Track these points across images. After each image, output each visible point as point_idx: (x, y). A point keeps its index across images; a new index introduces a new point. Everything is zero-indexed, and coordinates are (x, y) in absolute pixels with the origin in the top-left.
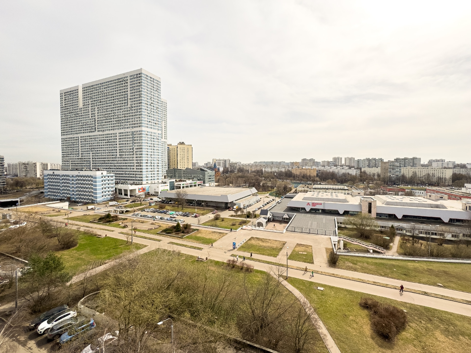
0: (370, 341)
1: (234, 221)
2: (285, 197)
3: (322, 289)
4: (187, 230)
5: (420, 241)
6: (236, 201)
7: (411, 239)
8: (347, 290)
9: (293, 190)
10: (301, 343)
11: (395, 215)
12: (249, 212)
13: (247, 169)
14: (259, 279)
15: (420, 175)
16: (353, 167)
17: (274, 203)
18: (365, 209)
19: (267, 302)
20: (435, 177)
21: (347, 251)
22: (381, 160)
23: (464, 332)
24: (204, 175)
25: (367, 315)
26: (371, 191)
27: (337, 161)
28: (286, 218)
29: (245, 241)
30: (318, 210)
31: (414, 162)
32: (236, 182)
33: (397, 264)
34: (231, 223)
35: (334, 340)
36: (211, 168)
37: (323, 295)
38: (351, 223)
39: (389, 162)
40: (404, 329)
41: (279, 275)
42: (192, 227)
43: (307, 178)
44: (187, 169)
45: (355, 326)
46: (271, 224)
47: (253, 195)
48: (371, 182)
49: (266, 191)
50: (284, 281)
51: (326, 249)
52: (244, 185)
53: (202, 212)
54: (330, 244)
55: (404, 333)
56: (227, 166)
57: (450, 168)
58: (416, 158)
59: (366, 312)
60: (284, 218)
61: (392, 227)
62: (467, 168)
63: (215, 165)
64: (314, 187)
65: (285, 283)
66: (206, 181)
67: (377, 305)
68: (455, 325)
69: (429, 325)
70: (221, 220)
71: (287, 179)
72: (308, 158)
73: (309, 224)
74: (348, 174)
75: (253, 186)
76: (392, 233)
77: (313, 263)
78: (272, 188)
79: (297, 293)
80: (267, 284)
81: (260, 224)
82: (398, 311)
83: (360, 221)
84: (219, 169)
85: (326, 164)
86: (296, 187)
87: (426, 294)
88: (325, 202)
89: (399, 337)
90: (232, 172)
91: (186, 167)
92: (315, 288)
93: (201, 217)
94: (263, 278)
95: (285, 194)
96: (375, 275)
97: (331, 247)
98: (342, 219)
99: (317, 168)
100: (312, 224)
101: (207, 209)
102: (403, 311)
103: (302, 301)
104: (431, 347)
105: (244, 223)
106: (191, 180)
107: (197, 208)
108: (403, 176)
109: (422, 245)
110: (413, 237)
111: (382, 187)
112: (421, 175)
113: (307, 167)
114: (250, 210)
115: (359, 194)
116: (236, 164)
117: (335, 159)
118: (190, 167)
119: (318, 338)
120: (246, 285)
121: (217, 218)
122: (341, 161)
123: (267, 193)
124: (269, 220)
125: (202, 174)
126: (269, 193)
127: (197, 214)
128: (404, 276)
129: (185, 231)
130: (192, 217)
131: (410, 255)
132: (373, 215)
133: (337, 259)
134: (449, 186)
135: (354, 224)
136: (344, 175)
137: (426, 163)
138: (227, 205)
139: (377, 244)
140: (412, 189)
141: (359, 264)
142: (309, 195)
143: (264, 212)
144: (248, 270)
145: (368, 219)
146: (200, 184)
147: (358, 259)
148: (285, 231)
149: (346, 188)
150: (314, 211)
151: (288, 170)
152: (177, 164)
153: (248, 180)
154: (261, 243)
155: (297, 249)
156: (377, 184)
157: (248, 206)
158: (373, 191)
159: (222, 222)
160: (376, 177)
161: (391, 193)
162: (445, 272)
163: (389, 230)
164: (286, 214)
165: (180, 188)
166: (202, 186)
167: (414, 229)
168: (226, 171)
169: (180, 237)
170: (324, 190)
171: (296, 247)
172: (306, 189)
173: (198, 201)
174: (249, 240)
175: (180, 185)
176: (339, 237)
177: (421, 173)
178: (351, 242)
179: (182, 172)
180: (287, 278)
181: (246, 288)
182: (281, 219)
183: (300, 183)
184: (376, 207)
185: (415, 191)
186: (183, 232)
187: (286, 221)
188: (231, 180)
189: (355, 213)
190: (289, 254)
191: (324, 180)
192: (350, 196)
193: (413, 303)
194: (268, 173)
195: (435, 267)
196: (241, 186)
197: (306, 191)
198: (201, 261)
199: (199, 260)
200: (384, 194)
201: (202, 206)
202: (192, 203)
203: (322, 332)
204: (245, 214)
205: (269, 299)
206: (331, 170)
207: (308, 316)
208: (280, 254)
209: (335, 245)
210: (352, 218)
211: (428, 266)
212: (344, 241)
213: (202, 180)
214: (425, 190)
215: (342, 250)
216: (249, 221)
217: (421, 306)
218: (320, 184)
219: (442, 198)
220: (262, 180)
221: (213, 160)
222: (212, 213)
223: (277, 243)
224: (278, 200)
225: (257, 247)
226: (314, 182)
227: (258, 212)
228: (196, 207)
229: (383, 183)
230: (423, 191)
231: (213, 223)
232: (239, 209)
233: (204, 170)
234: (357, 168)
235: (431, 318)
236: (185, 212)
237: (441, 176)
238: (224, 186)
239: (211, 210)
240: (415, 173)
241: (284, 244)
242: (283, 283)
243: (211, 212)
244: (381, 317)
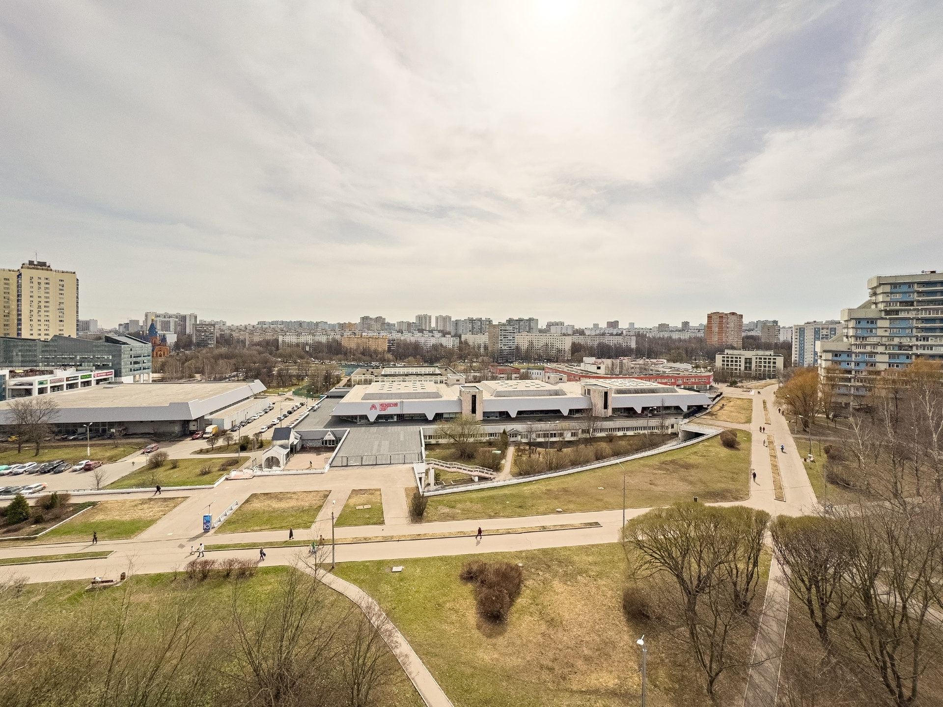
0: (476, 633)
1: (208, 464)
2: (327, 397)
3: (400, 569)
4: (55, 511)
5: (539, 449)
6: (211, 413)
7: (527, 448)
8: (442, 559)
9: (344, 381)
10: (363, 690)
11: (507, 412)
12: (246, 438)
13: (241, 338)
14: (269, 587)
15: (537, 346)
16: (449, 333)
17: (304, 411)
18: (467, 407)
19: (289, 634)
20: (554, 349)
21: (440, 486)
22: (490, 321)
23: (581, 569)
24: (118, 355)
25: (472, 591)
26: (476, 374)
27: (424, 321)
28: (330, 441)
29: (235, 508)
30: (391, 416)
31: (530, 325)
32: (212, 367)
33: (510, 492)
34: (198, 471)
35: (421, 659)
36: (138, 336)
37: (401, 580)
38: (446, 435)
39: (500, 325)
40: (519, 593)
41: (316, 565)
42: (73, 501)
43: (371, 356)
44: (57, 338)
45: (454, 617)
46: (302, 460)
47: (256, 396)
48: (475, 360)
49: (285, 386)
50: (329, 574)
51: (406, 489)
52: (234, 376)
53: (108, 454)
54: (413, 480)
55: (519, 600)
56: (188, 331)
57: (569, 335)
58: (533, 320)
59: (470, 586)
60: (326, 441)
61: (504, 432)
62: (585, 335)
63: (153, 327)
64: (383, 373)
65: (329, 578)
66: (123, 370)
67: (485, 568)
68: (572, 563)
69: (547, 575)
70: (171, 466)
71: (331, 359)
72: (373, 316)
73: (376, 447)
74: (442, 345)
75: (256, 377)
76: (503, 442)
77: (382, 523)
78: (300, 378)
79: (353, 591)
80: (291, 592)
81: (272, 462)
82: (512, 569)
83: (459, 429)
84: (164, 339)
85: (404, 327)
86: (349, 375)
87: (544, 529)
88: (404, 400)
89: (513, 609)
90: (202, 344)
91: (53, 333)
92: (387, 570)
93: (107, 468)
94: (280, 583)
95: (328, 389)
96: (482, 518)
97: (414, 485)
98: (431, 429)
99: (389, 336)
100: (379, 446)
101: (127, 444)
102: (517, 565)
103: (364, 605)
104: (549, 608)
105: (234, 463)
106: (74, 369)
107: (91, 446)
108: (518, 348)
109: (540, 456)
110: (530, 444)
111: (490, 367)
112: (539, 346)
113: (371, 334)
114: (249, 431)
115: (458, 380)
116: (214, 325)
117: (420, 318)
118: (70, 331)
119: (394, 666)
120: (239, 610)
121: (156, 464)
122: (430, 322)
123: (289, 391)
124: (293, 450)
125: (109, 352)
126: (293, 390)
127: (92, 460)
128: (518, 510)
129: (47, 517)
130: (75, 471)
131: (527, 473)
132: (479, 416)
133: (425, 505)
134: (568, 361)
135: (451, 436)
136: (435, 347)
137: (544, 327)
138: (188, 427)
139: (483, 466)
140: (529, 369)
141: (459, 506)
142: (374, 388)
143: (282, 434)
144: (243, 574)
145: (471, 423)
146: (105, 380)
147: (457, 497)
148: (327, 467)
149: (438, 371)
150: (384, 420)
151: (336, 341)
152: (19, 324)
153: (244, 362)
154: (275, 505)
155: (352, 502)
156: (483, 361)
157: (243, 424)
158: (478, 374)
159: (172, 471)
160: (482, 350)
161: (502, 376)
162: (565, 490)
163: (500, 438)
164: (329, 433)
165: (28, 392)
166: (110, 383)
167: (530, 432)
168: (184, 343)
170: (401, 378)
171: (350, 497)
172: (368, 377)
173: (95, 424)
174: (247, 501)
175: (32, 385)
176: (428, 464)
177: (540, 341)
178: (447, 469)
179: (39, 349)
180: (333, 568)
181: (238, 620)
182: (319, 444)
183: (358, 366)
184: (483, 401)
185: (532, 371)
186: (38, 521)
187: (328, 446)
188: (199, 365)
189: (451, 416)
190: (336, 515)
191: (400, 359)
192: (443, 385)
193: (529, 548)
194: (290, 345)
195: (554, 486)
196: (226, 378)
197: (368, 382)
198: (105, 588)
199: (97, 588)
200: (494, 378)
201: (111, 437)
202: (74, 433)
203: (401, 653)
204: (235, 444)
205: (296, 624)
206: (413, 339)
207: (377, 631)
208: (318, 518)
209: (420, 479)
210: (446, 426)
211: (547, 485)
212: (435, 469)
213: (111, 368)
214: (543, 369)
215: (432, 487)
216: (247, 459)
217: (538, 550)
218: (395, 366)
219: (561, 379)
220: (276, 362)
221: (146, 316)
222: (142, 451)
223: (311, 496)
224: (311, 403)
225: (267, 515)
226: (384, 362)
227: (268, 435)
228: (89, 442)
229: (492, 359)
230: (541, 371)
231: (148, 477)
232: (221, 433)
233: (117, 342)
234: (455, 336)
235: (549, 563)
236: (49, 461)
237: (561, 347)
238: (181, 381)
239: (137, 444)
240: (531, 343)
241: (326, 496)
242: (324, 580)
243: (140, 449)
244: (491, 586)
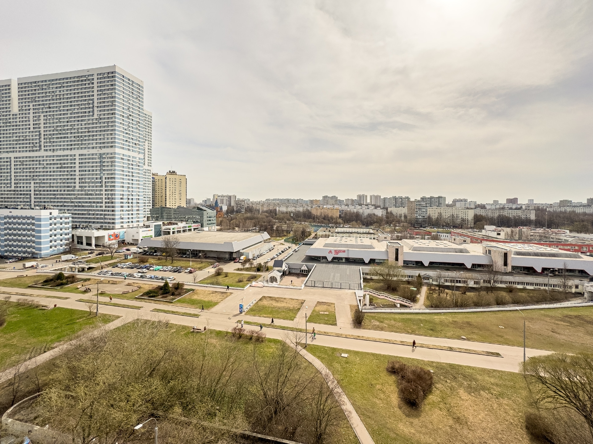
0: (398, 411)
1: (241, 277)
2: (303, 244)
3: (346, 355)
4: (179, 291)
5: (446, 290)
6: (243, 249)
7: (437, 288)
8: (373, 355)
9: (313, 235)
10: (323, 425)
11: (421, 262)
12: (260, 264)
13: (258, 208)
14: (272, 350)
15: (445, 216)
16: (379, 207)
17: (290, 251)
18: (392, 257)
19: (281, 379)
20: (459, 219)
21: (373, 307)
22: (408, 198)
23: (484, 386)
24: (202, 216)
25: (395, 381)
26: (398, 234)
27: (362, 199)
28: (305, 270)
29: (254, 302)
30: (341, 259)
31: (439, 201)
32: (243, 224)
33: (424, 318)
34: (237, 280)
35: (360, 417)
36: (211, 207)
37: (347, 363)
38: (377, 274)
39: (416, 201)
40: (431, 392)
41: (296, 343)
42: (185, 287)
43: (329, 220)
44: (179, 207)
45: (382, 396)
46: (288, 279)
47: (265, 241)
48: (398, 225)
49: (280, 236)
50: (303, 350)
51: (351, 306)
52: (254, 230)
53: (199, 266)
54: (355, 300)
55: (430, 397)
56: (232, 205)
57: (471, 209)
58: (442, 197)
59: (393, 378)
60: (303, 270)
61: (419, 276)
62: (486, 208)
63: (216, 202)
64: (336, 231)
65: (304, 352)
66: (204, 224)
67: (405, 368)
68: (476, 380)
69: (454, 384)
70: (225, 276)
71: (305, 221)
72: (330, 196)
73: (332, 277)
74: (374, 214)
75: (265, 230)
76: (419, 282)
77: (336, 325)
78: (288, 232)
79: (318, 364)
80: (283, 356)
81: (273, 279)
82: (425, 373)
83: (386, 271)
84: (221, 208)
85: (350, 203)
86: (316, 231)
87: (451, 349)
88: (350, 249)
89: (426, 402)
90: (238, 211)
91: (177, 205)
92: (338, 355)
93: (198, 273)
94: (277, 349)
95: (303, 240)
96: (403, 333)
97: (356, 304)
98: (367, 269)
99: (340, 208)
100: (334, 276)
101: (206, 262)
102: (429, 371)
103: (323, 373)
104: (456, 408)
105: (254, 278)
106: (185, 222)
107: (192, 261)
108: (429, 217)
109: (448, 295)
110: (439, 286)
111: (409, 230)
112: (446, 217)
113: (329, 206)
114: (261, 261)
115: (385, 238)
116: (244, 201)
117: (360, 197)
118: (184, 205)
119: (342, 416)
120: (256, 359)
121: (218, 274)
122: (366, 199)
123: (282, 239)
124: (284, 274)
125: (199, 215)
126: (284, 239)
127: (192, 268)
128: (431, 332)
129: (176, 293)
130: (186, 273)
131: (437, 307)
132: (400, 263)
133: (363, 318)
134: (471, 228)
135: (380, 275)
136: (370, 216)
137: (451, 203)
138: (232, 256)
139: (404, 297)
140: (438, 232)
141: (386, 321)
142: (330, 240)
143: (278, 264)
144: (259, 340)
145: (395, 267)
146: (197, 228)
147: (385, 316)
148: (303, 286)
149: (372, 231)
150: (337, 260)
151: (308, 210)
152: (166, 201)
153: (259, 222)
154: (275, 304)
155: (317, 309)
156: (403, 226)
157: (258, 256)
158: (400, 235)
159: (225, 278)
160: (403, 218)
161: (417, 236)
162: (469, 324)
163: (416, 279)
164: (304, 265)
165: (169, 233)
166: (199, 230)
167: (440, 277)
168: (231, 211)
169: (168, 302)
170: (348, 235)
171: (316, 306)
172: (327, 233)
173: (194, 250)
174: (260, 300)
175: (170, 229)
176: (365, 291)
177: (447, 214)
178: (377, 296)
179: (172, 212)
180: (306, 346)
181: (256, 364)
182: (298, 272)
183: (321, 226)
184: (403, 253)
185: (441, 234)
186: (173, 294)
187: (304, 274)
188: (237, 223)
189: (381, 261)
190: (308, 315)
191: (347, 223)
192: (375, 241)
193: (439, 361)
194: (283, 213)
195: (459, 319)
196: (250, 230)
197: (327, 236)
198: (198, 332)
199: (195, 332)
200: (411, 238)
201: (199, 257)
202: (185, 254)
203: (346, 408)
204: (254, 267)
205: (285, 374)
206: (355, 210)
207: (331, 391)
208: (297, 316)
209: (360, 300)
210: (377, 268)
211: (453, 318)
212: (370, 296)
213: (199, 223)
214: (450, 233)
215: (368, 306)
216: (260, 276)
217: (446, 364)
218: (343, 227)
219: (465, 241)
220: (275, 222)
221: (214, 196)
222: (212, 266)
223: (294, 302)
224: (294, 247)
225: (270, 309)
226: (337, 224)
227: (271, 264)
228: (191, 259)
229: (410, 225)
230: (448, 235)
231: (214, 280)
232: (247, 261)
233: (201, 209)
234: (383, 208)
235: (455, 375)
236: (176, 267)
237: (464, 218)
238: (229, 231)
239: (210, 262)
240: (440, 214)
241: (302, 303)
242: (301, 353)
243: (211, 265)
244: (409, 381)
